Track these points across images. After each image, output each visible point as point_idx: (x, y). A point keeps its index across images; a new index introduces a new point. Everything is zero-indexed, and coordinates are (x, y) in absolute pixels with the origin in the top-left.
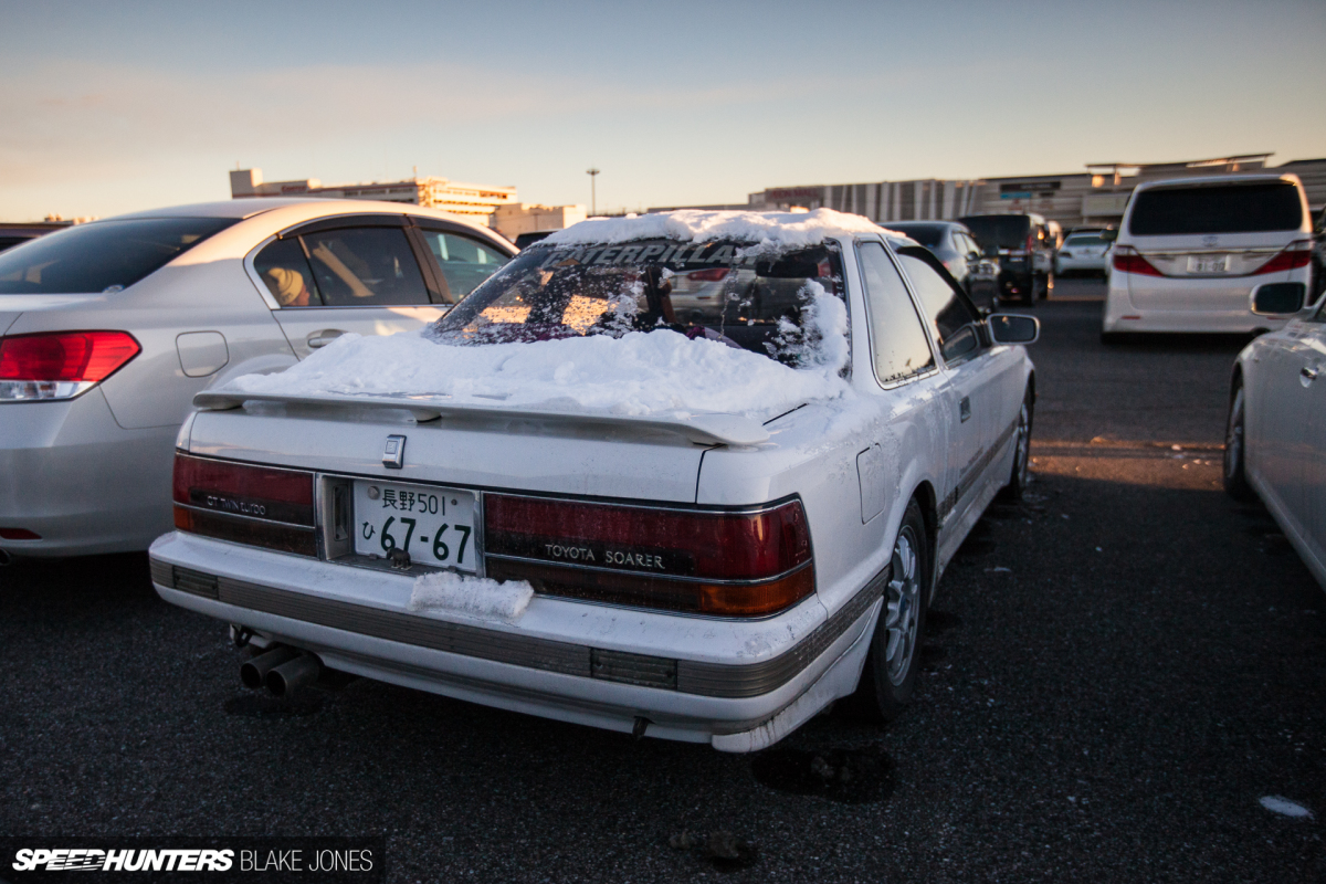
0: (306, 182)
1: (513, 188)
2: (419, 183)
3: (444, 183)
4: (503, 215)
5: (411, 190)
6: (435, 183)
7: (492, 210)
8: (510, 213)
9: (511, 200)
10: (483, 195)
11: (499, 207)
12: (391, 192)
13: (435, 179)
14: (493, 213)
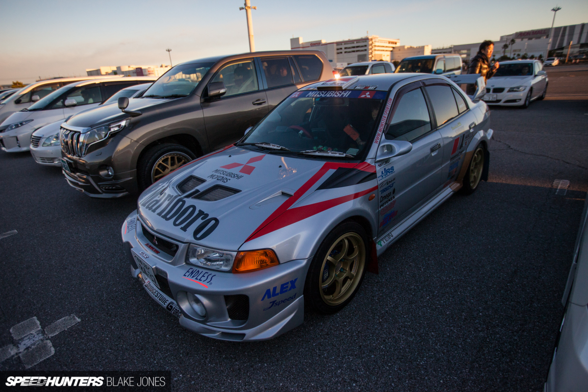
0: (321, 41)
1: (399, 39)
2: (370, 38)
3: (377, 38)
4: (396, 51)
5: (366, 41)
6: (375, 38)
7: (391, 49)
8: (399, 50)
9: (398, 45)
10: (389, 43)
11: (393, 48)
12: (357, 43)
13: (375, 36)
14: (391, 51)
